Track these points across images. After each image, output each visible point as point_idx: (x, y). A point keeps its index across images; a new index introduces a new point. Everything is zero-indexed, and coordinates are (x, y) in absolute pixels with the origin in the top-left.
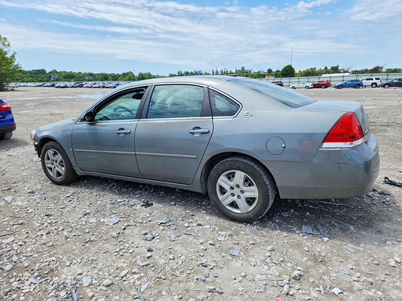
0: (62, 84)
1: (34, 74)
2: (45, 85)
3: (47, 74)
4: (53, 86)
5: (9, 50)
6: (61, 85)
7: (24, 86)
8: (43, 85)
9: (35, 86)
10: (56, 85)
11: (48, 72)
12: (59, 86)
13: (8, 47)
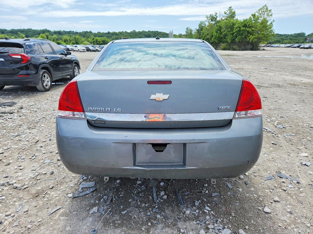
0: (307, 45)
1: (295, 37)
2: (293, 46)
3: (305, 37)
4: (298, 47)
5: (271, 19)
6: (306, 47)
7: (277, 47)
8: (292, 46)
9: (285, 47)
10: (302, 46)
11: (307, 35)
12: (304, 47)
13: (270, 16)
